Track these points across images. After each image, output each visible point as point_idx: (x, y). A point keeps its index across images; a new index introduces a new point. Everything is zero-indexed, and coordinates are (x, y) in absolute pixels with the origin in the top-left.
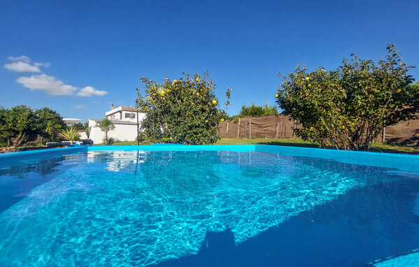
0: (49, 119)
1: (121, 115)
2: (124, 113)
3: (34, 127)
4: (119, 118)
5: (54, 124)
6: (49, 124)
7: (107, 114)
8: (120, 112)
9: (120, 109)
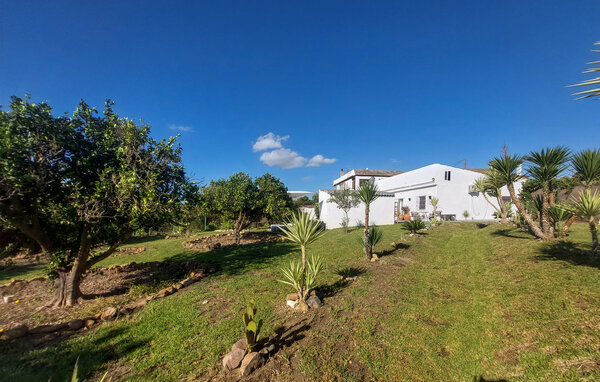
0: (270, 192)
1: (354, 184)
2: (358, 179)
3: (253, 204)
4: (351, 187)
5: (276, 200)
6: (270, 200)
7: (335, 182)
8: (353, 178)
9: (352, 173)
